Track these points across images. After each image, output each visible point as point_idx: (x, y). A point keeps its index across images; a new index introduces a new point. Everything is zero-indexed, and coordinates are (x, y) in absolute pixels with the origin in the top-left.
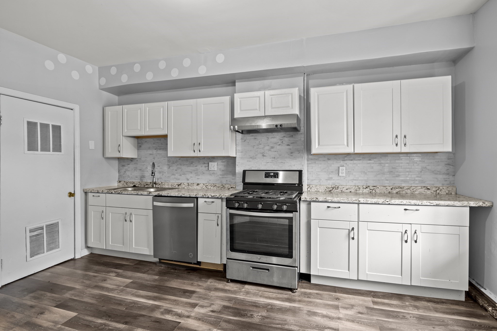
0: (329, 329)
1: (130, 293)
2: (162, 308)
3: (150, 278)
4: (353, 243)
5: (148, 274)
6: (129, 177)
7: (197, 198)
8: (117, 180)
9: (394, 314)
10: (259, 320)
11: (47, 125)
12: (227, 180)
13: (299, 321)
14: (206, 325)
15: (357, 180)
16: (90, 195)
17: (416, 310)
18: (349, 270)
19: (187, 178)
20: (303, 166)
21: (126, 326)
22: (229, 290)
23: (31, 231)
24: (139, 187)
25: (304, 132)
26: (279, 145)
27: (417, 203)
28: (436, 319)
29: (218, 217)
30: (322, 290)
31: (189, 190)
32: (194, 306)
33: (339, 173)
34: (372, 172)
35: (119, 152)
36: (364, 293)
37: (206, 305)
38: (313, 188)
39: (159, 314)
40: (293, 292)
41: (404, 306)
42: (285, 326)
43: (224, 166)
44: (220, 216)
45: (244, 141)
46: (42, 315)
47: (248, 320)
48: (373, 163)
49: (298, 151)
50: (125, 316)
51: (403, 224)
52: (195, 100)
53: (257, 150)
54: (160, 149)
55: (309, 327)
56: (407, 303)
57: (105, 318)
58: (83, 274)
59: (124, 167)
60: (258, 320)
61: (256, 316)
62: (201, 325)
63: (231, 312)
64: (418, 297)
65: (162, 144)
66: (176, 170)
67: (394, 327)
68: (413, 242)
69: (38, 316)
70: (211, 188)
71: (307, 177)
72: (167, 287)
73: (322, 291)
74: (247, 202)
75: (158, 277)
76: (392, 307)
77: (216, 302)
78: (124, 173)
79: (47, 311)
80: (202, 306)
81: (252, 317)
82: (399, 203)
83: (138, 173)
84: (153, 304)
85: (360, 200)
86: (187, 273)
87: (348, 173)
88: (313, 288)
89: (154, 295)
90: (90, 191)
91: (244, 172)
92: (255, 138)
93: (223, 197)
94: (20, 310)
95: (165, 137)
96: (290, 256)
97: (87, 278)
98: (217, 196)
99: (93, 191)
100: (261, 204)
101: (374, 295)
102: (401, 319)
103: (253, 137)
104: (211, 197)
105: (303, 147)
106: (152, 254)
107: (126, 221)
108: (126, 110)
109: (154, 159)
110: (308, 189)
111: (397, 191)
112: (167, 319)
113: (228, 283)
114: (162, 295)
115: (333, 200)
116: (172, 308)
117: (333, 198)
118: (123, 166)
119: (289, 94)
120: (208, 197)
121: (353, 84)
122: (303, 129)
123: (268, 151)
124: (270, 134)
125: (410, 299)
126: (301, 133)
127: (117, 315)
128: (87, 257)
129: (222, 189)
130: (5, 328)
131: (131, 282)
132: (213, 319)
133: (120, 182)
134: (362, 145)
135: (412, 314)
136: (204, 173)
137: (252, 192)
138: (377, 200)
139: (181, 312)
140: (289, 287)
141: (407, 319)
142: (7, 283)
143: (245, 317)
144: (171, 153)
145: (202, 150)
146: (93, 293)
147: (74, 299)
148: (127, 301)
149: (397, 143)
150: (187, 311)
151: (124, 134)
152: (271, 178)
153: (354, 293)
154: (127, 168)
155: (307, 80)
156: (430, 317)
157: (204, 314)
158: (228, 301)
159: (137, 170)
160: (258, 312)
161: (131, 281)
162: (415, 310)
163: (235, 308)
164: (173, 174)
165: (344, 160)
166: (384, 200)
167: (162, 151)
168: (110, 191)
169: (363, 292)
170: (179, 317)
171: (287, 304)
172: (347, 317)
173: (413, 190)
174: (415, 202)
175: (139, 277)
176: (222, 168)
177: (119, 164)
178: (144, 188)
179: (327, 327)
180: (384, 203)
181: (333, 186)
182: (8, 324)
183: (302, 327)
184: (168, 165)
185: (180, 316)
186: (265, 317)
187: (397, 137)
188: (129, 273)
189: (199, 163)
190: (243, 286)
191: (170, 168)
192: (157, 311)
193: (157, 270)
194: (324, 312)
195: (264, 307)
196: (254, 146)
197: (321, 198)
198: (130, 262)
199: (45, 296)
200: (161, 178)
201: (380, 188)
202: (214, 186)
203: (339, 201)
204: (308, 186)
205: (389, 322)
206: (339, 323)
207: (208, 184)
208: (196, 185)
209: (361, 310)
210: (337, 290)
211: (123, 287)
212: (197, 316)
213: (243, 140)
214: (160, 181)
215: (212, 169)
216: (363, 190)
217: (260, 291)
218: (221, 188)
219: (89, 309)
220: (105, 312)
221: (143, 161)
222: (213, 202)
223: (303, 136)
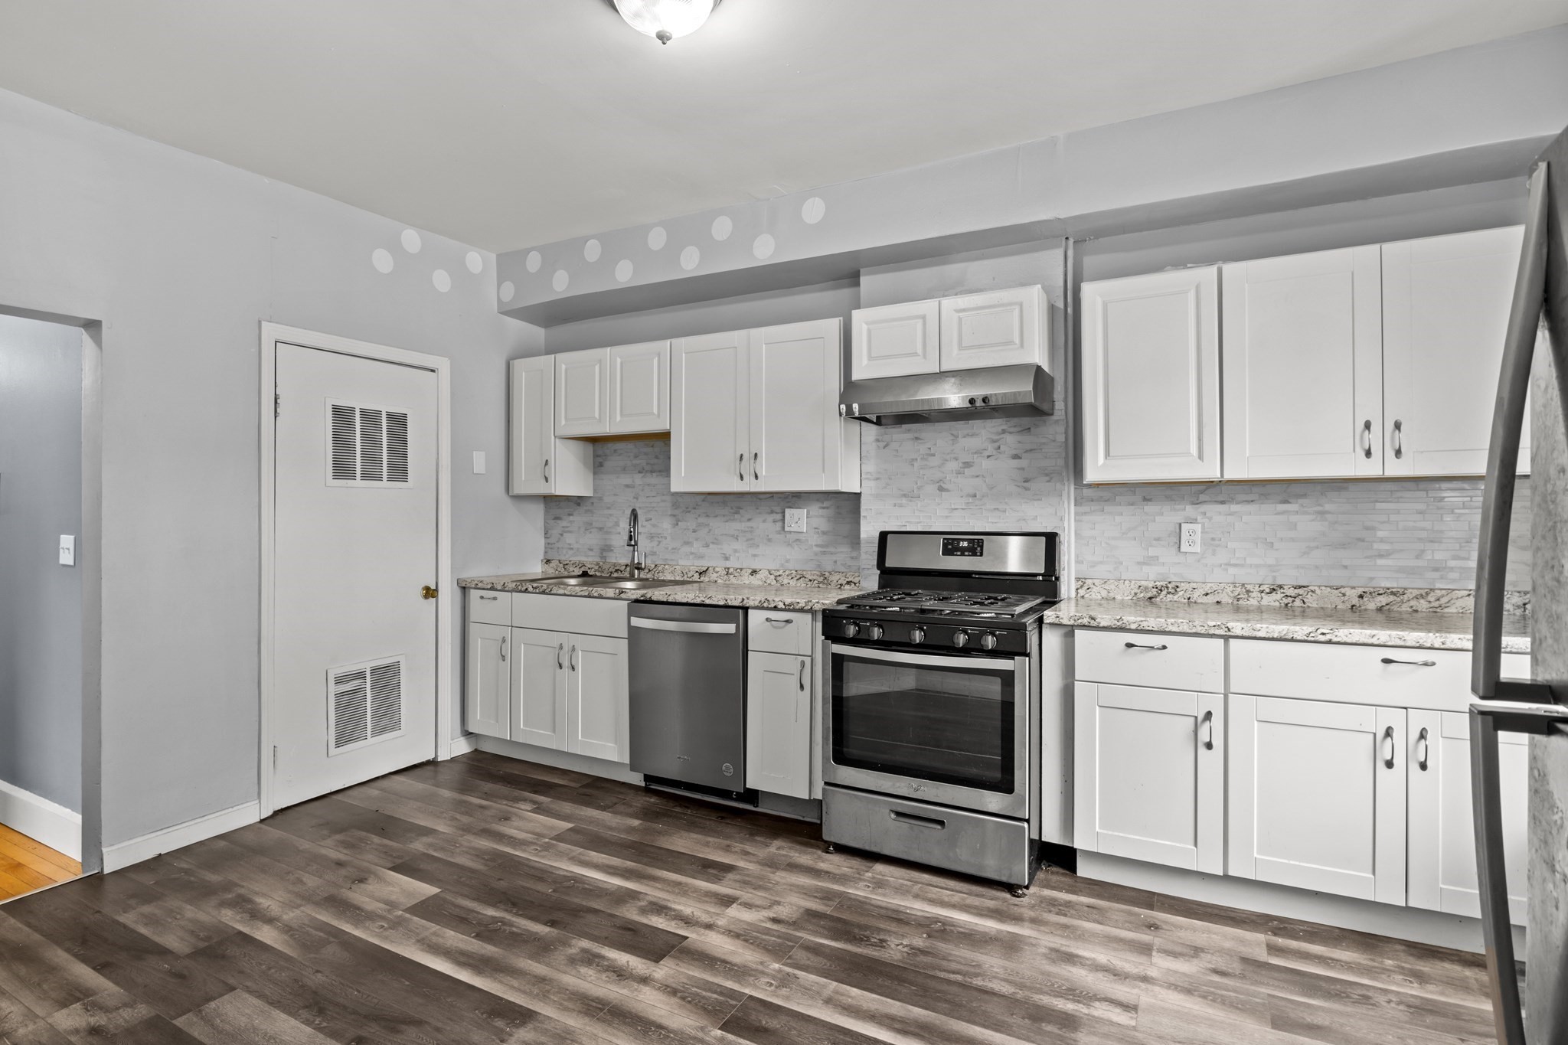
0: (1107, 1003)
1: (567, 854)
2: (643, 900)
3: (618, 823)
4: (1211, 761)
5: (615, 813)
6: (572, 549)
7: (746, 609)
8: (542, 557)
9: (1332, 987)
10: (903, 956)
11: (376, 414)
12: (835, 562)
13: (1017, 973)
14: (754, 951)
15: (1242, 566)
16: (474, 594)
17: (1416, 985)
18: (1196, 845)
19: (724, 554)
20: (1061, 520)
21: (552, 929)
22: (827, 872)
23: (339, 681)
24: (596, 576)
25: (1064, 417)
26: (988, 457)
27: (1425, 641)
28: (1479, 1016)
29: (803, 664)
30: (1109, 899)
31: (728, 586)
32: (727, 901)
33: (1180, 542)
34: (1293, 540)
35: (547, 480)
36: (1245, 918)
37: (758, 902)
38: (1095, 589)
39: (635, 912)
40: (1014, 896)
41: (1374, 970)
42: (975, 979)
43: (829, 521)
44: (808, 661)
45: (884, 448)
46: (362, 885)
47: (869, 952)
48: (1297, 512)
49: (1047, 475)
50: (550, 908)
51: (1378, 708)
52: (743, 333)
53: (921, 472)
54: (652, 472)
55: (1046, 989)
56: (1389, 963)
57: (503, 907)
58: (455, 799)
59: (559, 521)
60: (898, 954)
61: (893, 946)
62: (741, 951)
63: (824, 928)
64: (1433, 948)
65: (657, 457)
66: (694, 531)
67: (1320, 1023)
68: (1415, 768)
69: (354, 887)
70: (791, 582)
71: (1077, 556)
72: (661, 848)
73: (1108, 901)
74: (880, 623)
75: (641, 822)
76: (1332, 968)
77: (788, 900)
78: (559, 539)
79: (372, 876)
80: (748, 906)
81: (884, 947)
82: (1363, 640)
83: (593, 539)
84: (622, 887)
85: (1230, 625)
86: (717, 818)
87: (1211, 543)
88: (1081, 891)
89: (625, 866)
90: (474, 583)
91: (884, 536)
92: (917, 438)
93: (817, 607)
94: (314, 868)
95: (665, 437)
96: (1005, 784)
97: (463, 809)
98: (800, 605)
99: (480, 585)
100: (921, 629)
101: (1280, 929)
102: (1353, 1002)
103: (910, 435)
104: (784, 607)
105: (1061, 462)
106: (627, 761)
107: (561, 666)
108: (564, 367)
109: (637, 499)
110: (1079, 591)
111: (1379, 605)
112: (655, 926)
113: (827, 852)
114: (647, 867)
115: (1145, 625)
116: (669, 901)
117: (1144, 619)
118: (557, 518)
119: (1011, 304)
120: (775, 607)
121: (1220, 264)
122: (1063, 408)
123: (955, 475)
124: (960, 424)
125: (1404, 951)
126: (1057, 421)
127: (532, 902)
128: (465, 760)
129: (820, 585)
130: (283, 903)
131: (571, 829)
132: (774, 939)
133: (548, 561)
134: (1247, 455)
135: (1398, 993)
136: (770, 540)
137: (903, 596)
138: (1288, 627)
139: (693, 912)
140: (1004, 879)
141: (1376, 1006)
142: (286, 806)
143: (862, 943)
144: (682, 480)
145: (763, 472)
146: (477, 846)
147: (433, 856)
148: (557, 872)
149: (1367, 448)
150: (708, 912)
151: (559, 433)
152: (963, 554)
153: (1211, 915)
154: (568, 525)
155: (1075, 258)
156: (1458, 1010)
157: (752, 924)
158: (821, 899)
159: (592, 530)
160: (902, 935)
161: (570, 825)
162: (1411, 985)
163: (837, 918)
164: (687, 543)
165: (1198, 502)
166: (1310, 630)
167: (657, 476)
168: (524, 586)
169: (1245, 915)
170: (686, 923)
171: (991, 925)
172: (1172, 980)
173: (1438, 600)
174: (1421, 638)
175: (590, 817)
176: (822, 524)
177: (546, 512)
178: (609, 580)
179: (1103, 998)
180: (1313, 639)
181: (1162, 583)
182: (289, 895)
183: (1025, 987)
184: (674, 516)
185: (688, 921)
186: (919, 950)
187: (1368, 426)
188: (567, 807)
189: (758, 511)
190: (871, 864)
191: (677, 524)
192: (629, 905)
193: (639, 805)
194: (1102, 956)
195: (920, 925)
196: (913, 460)
197: (1104, 616)
198: (570, 780)
199: (369, 842)
200: (654, 554)
201: (1318, 591)
202: (798, 577)
203: (1161, 629)
204: (1080, 583)
205: (1309, 1006)
206: (1142, 990)
207: (781, 573)
208: (748, 573)
209: (1224, 965)
210: (1158, 901)
211: (550, 839)
212: (734, 926)
213: (882, 444)
214: (652, 561)
215: (794, 528)
216: (1260, 599)
217: (917, 883)
218: (819, 583)
219: (468, 882)
220: (504, 893)
221: (609, 506)
222: (788, 621)
223: (1061, 429)
